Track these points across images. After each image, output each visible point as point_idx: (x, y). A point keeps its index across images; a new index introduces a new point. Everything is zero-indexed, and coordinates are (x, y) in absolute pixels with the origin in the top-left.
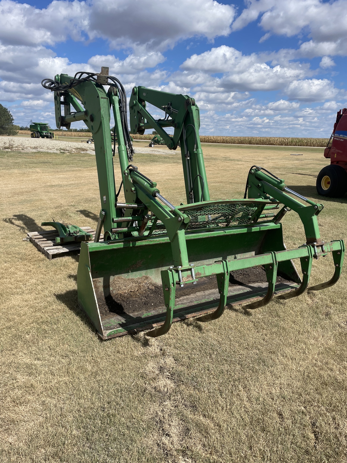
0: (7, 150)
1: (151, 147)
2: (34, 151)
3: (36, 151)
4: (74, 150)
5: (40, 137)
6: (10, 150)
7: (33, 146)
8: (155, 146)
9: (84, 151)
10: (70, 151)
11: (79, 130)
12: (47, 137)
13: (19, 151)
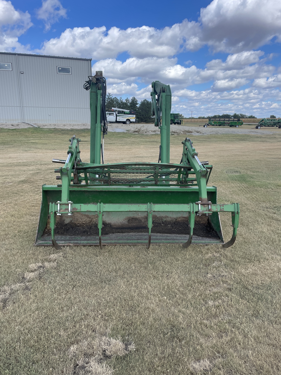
0: (135, 133)
1: (258, 128)
2: (153, 133)
3: (155, 133)
4: (182, 132)
5: (173, 124)
6: (137, 133)
7: (153, 130)
8: (261, 127)
9: (189, 133)
10: (179, 133)
11: (206, 117)
12: (178, 123)
13: (143, 133)
